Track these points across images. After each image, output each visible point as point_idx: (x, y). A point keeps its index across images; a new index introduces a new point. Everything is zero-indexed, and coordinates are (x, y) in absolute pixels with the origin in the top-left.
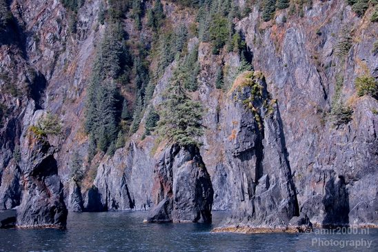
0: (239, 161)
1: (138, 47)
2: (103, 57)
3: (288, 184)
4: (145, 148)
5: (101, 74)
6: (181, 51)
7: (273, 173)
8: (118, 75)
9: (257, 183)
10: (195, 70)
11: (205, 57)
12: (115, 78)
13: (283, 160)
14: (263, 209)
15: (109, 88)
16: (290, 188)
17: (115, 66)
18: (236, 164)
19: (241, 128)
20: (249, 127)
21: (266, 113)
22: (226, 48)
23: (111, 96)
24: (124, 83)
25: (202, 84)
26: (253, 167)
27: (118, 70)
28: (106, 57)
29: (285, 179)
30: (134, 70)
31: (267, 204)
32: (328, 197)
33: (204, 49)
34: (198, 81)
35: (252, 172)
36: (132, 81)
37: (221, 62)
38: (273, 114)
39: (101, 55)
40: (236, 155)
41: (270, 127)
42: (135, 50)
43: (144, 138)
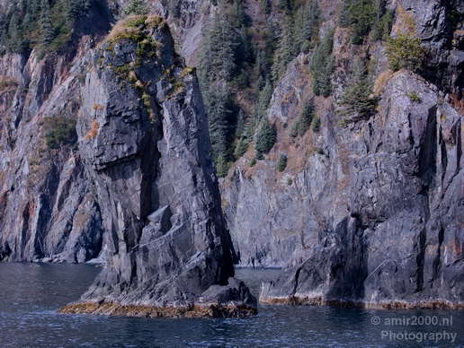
0: (108, 180)
1: (265, 37)
2: (212, 50)
3: (208, 224)
4: (255, 178)
5: (209, 74)
6: (310, 39)
7: (179, 204)
8: (232, 75)
9: (145, 221)
10: (328, 66)
11: (343, 48)
12: (228, 81)
13: (199, 179)
14: (153, 270)
15: (217, 94)
16: (213, 231)
17: (228, 63)
18: (101, 185)
19: (108, 117)
20: (125, 117)
21: (169, 92)
22: (371, 35)
23: (220, 105)
24: (241, 87)
25: (337, 87)
26: (135, 191)
27: (232, 69)
28: (217, 50)
29: (202, 215)
30: (257, 69)
31: (161, 261)
32: (339, 250)
33: (342, 36)
34: (333, 82)
35: (134, 201)
36: (253, 85)
37: (364, 55)
38: (184, 94)
39: (209, 47)
40: (99, 168)
41: (173, 118)
42: (260, 42)
43: (254, 163)
